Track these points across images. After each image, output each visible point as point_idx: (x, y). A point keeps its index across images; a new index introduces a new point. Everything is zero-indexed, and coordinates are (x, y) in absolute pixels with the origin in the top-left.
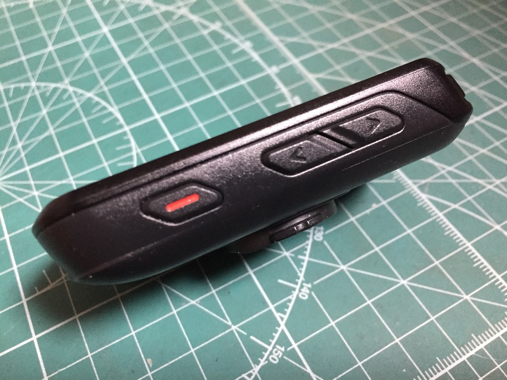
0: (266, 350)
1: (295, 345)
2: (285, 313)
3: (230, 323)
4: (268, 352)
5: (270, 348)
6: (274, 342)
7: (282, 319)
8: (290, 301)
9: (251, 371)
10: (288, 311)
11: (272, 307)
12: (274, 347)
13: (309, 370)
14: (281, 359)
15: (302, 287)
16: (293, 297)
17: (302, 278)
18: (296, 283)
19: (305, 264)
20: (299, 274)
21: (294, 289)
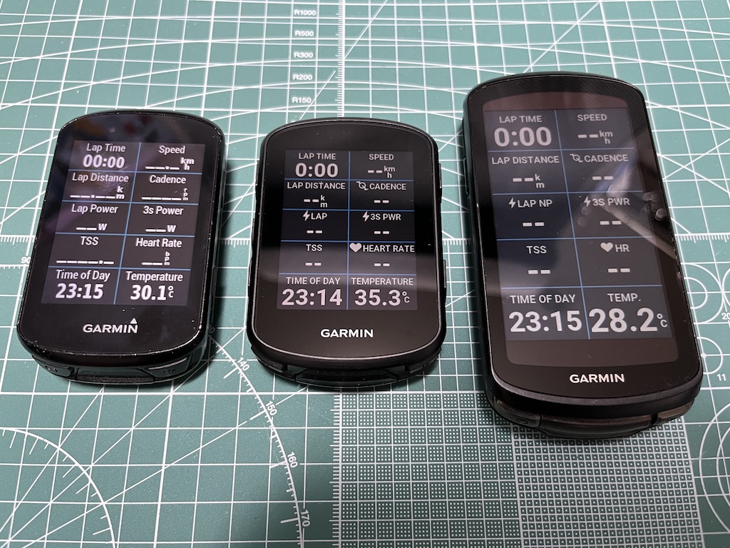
0: (265, 414)
1: (274, 393)
2: (249, 387)
3: (233, 429)
4: (267, 413)
5: (265, 411)
6: (263, 406)
7: (252, 391)
8: (243, 379)
9: (272, 431)
10: (250, 384)
11: (239, 394)
12: (266, 408)
13: (294, 393)
14: (276, 408)
15: (239, 364)
16: (242, 375)
17: (233, 361)
18: (234, 367)
19: (225, 352)
20: (229, 361)
21: (237, 371)
